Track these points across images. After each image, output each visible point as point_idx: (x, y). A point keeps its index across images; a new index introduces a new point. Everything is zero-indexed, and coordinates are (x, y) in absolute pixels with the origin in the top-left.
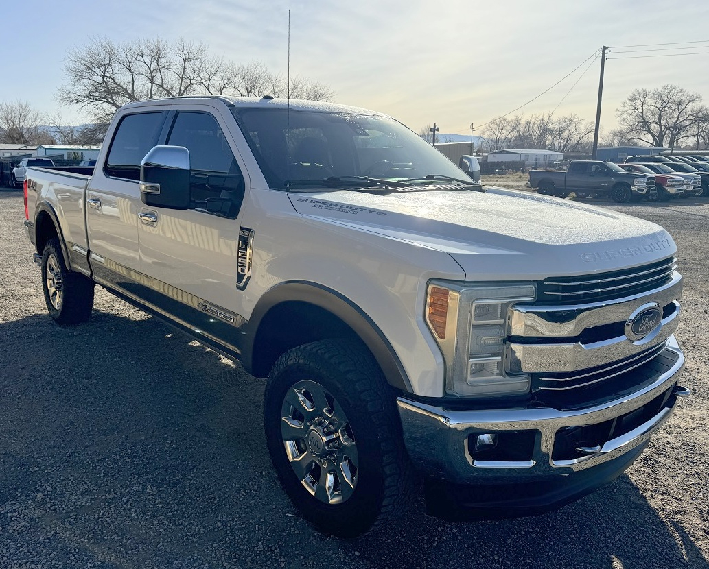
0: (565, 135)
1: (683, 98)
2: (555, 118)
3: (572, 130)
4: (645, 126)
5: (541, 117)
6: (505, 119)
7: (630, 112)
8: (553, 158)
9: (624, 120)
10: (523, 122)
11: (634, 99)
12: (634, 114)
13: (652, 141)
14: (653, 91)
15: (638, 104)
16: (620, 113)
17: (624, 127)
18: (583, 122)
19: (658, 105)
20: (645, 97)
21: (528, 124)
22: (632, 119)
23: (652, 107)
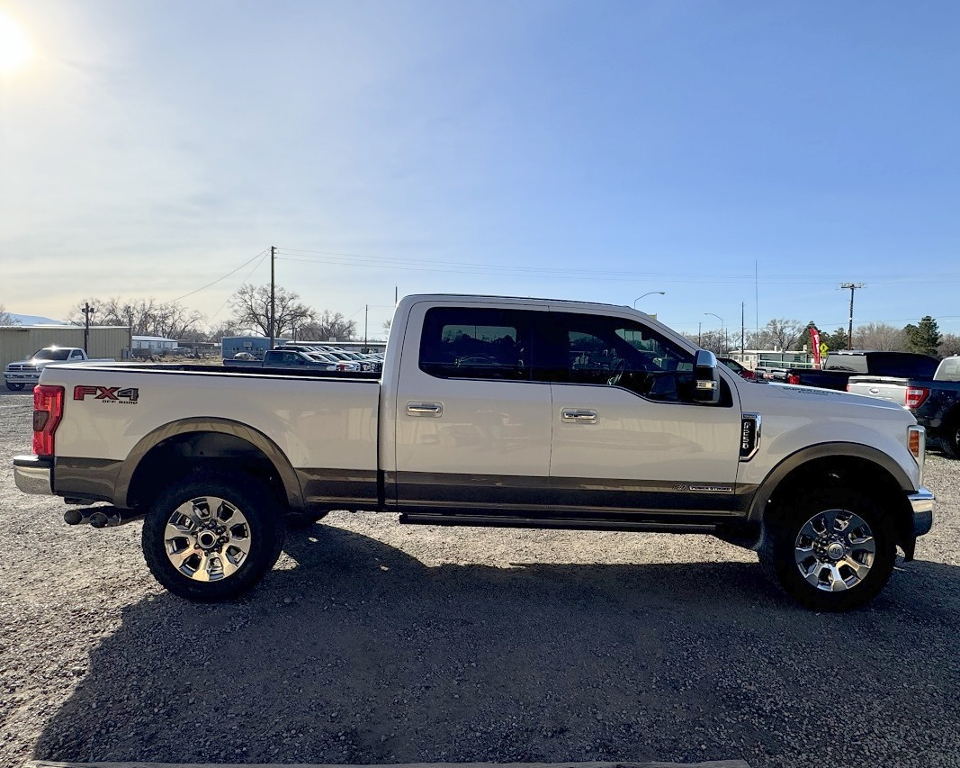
0: (170, 322)
1: (285, 295)
2: (157, 304)
3: (176, 317)
4: (254, 316)
5: (142, 302)
6: (99, 302)
7: (241, 304)
8: (168, 345)
9: (235, 311)
10: (121, 306)
11: (243, 293)
12: (245, 306)
13: (264, 333)
14: (258, 287)
15: (247, 297)
16: (231, 305)
17: (235, 318)
18: (188, 311)
19: (264, 300)
20: (252, 290)
21: (127, 309)
22: (243, 312)
23: (259, 302)
